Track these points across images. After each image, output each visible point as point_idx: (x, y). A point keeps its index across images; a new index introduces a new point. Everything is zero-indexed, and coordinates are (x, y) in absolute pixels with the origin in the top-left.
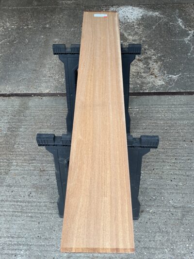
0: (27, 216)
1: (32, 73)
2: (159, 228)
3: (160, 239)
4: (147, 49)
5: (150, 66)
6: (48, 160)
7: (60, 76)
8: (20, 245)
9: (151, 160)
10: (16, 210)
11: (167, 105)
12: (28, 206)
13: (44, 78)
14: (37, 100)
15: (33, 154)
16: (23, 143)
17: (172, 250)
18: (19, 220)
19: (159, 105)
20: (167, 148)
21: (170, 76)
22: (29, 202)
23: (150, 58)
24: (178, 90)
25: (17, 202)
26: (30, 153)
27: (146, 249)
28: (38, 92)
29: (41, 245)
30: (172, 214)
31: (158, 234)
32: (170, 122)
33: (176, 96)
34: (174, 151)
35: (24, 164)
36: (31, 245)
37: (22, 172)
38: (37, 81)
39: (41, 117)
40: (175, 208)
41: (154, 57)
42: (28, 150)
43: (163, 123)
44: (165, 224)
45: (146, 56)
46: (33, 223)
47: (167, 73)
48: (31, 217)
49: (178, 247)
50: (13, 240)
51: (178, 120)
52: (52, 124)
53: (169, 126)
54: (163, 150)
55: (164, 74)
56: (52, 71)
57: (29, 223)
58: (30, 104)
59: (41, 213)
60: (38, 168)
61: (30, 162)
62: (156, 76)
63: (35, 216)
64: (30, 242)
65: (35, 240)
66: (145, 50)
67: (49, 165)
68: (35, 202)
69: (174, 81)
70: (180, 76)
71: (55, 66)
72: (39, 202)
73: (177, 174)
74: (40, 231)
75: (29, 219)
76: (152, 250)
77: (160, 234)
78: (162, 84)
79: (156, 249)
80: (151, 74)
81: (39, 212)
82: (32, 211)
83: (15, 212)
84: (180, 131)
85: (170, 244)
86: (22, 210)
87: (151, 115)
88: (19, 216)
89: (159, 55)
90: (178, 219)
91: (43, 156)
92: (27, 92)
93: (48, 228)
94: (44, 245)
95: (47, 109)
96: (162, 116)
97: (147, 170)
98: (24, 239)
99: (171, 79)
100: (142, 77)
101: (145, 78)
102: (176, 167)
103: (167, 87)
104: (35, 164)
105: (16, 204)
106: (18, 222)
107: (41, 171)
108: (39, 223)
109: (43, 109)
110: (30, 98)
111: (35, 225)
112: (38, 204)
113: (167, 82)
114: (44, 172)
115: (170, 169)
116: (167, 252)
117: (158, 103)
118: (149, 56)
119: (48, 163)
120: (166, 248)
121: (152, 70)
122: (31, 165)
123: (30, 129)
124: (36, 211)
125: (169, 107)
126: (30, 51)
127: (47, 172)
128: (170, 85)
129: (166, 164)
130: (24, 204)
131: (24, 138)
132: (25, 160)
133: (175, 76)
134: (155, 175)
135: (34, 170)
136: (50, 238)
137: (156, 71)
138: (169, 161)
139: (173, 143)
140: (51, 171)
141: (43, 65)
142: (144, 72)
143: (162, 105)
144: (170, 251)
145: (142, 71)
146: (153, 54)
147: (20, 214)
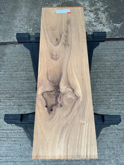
0: (11, 141)
1: (7, 25)
2: (108, 145)
3: (108, 153)
4: (97, 2)
5: (99, 16)
6: (24, 97)
7: (29, 26)
8: (8, 162)
9: (101, 94)
10: (3, 136)
11: (113, 49)
12: (11, 133)
13: (16, 29)
14: (11, 47)
15: (12, 92)
16: (3, 84)
17: (116, 161)
18: (6, 144)
19: (107, 49)
20: (113, 85)
21: (115, 25)
22: (12, 130)
23: (99, 9)
24: (121, 36)
25: (3, 130)
26: (10, 92)
27: (98, 161)
28: (12, 41)
29: (23, 161)
30: (117, 135)
31: (106, 150)
32: (115, 63)
33: (120, 42)
34: (118, 86)
35: (6, 101)
36: (16, 162)
37: (5, 107)
38: (10, 31)
39: (16, 62)
40: (119, 130)
41: (102, 9)
42: (8, 89)
43: (110, 64)
44: (112, 142)
45: (96, 8)
46: (16, 145)
47: (113, 22)
48: (15, 141)
49: (121, 158)
50: (2, 158)
51: (121, 61)
52: (25, 68)
53: (115, 67)
54: (110, 86)
55: (110, 23)
56: (22, 23)
57: (14, 145)
58: (6, 52)
59: (21, 138)
60: (16, 103)
61: (10, 99)
62: (104, 25)
63: (17, 141)
64: (15, 159)
65: (18, 157)
66: (95, 2)
67: (25, 101)
68: (16, 130)
69: (118, 28)
70: (122, 24)
71: (24, 18)
72: (19, 130)
73: (120, 104)
74: (21, 151)
75: (13, 142)
76: (103, 161)
77: (108, 149)
78: (109, 32)
79: (106, 160)
80: (100, 23)
81: (20, 137)
82: (15, 136)
83: (2, 138)
84: (123, 70)
85: (115, 157)
86: (8, 136)
87: (101, 58)
88: (5, 141)
89: (106, 7)
90: (121, 138)
91: (20, 94)
92: (4, 41)
93: (28, 148)
94: (25, 161)
95: (20, 55)
96: (109, 59)
97: (98, 102)
98: (10, 157)
99: (115, 28)
100: (93, 26)
101: (95, 26)
102: (120, 98)
103: (113, 34)
104: (14, 101)
105: (3, 132)
106: (5, 145)
107: (19, 106)
108: (20, 145)
109: (17, 55)
110: (6, 46)
111: (17, 147)
112: (19, 131)
113: (112, 30)
114: (21, 106)
115: (115, 101)
116: (113, 162)
117: (106, 48)
118: (98, 7)
119: (24, 99)
120: (113, 160)
121: (101, 19)
122: (11, 101)
123: (8, 72)
124: (18, 136)
125: (114, 51)
126: (3, 5)
127: (23, 106)
128: (115, 32)
129: (112, 96)
130: (8, 132)
131: (4, 80)
132: (6, 97)
133: (118, 25)
134: (104, 106)
135: (14, 105)
136: (29, 156)
137: (104, 21)
138: (114, 94)
139: (117, 80)
140: (27, 105)
141: (14, 18)
142: (95, 22)
143: (109, 49)
144: (115, 161)
145: (93, 20)
146: (101, 5)
147: (6, 139)
